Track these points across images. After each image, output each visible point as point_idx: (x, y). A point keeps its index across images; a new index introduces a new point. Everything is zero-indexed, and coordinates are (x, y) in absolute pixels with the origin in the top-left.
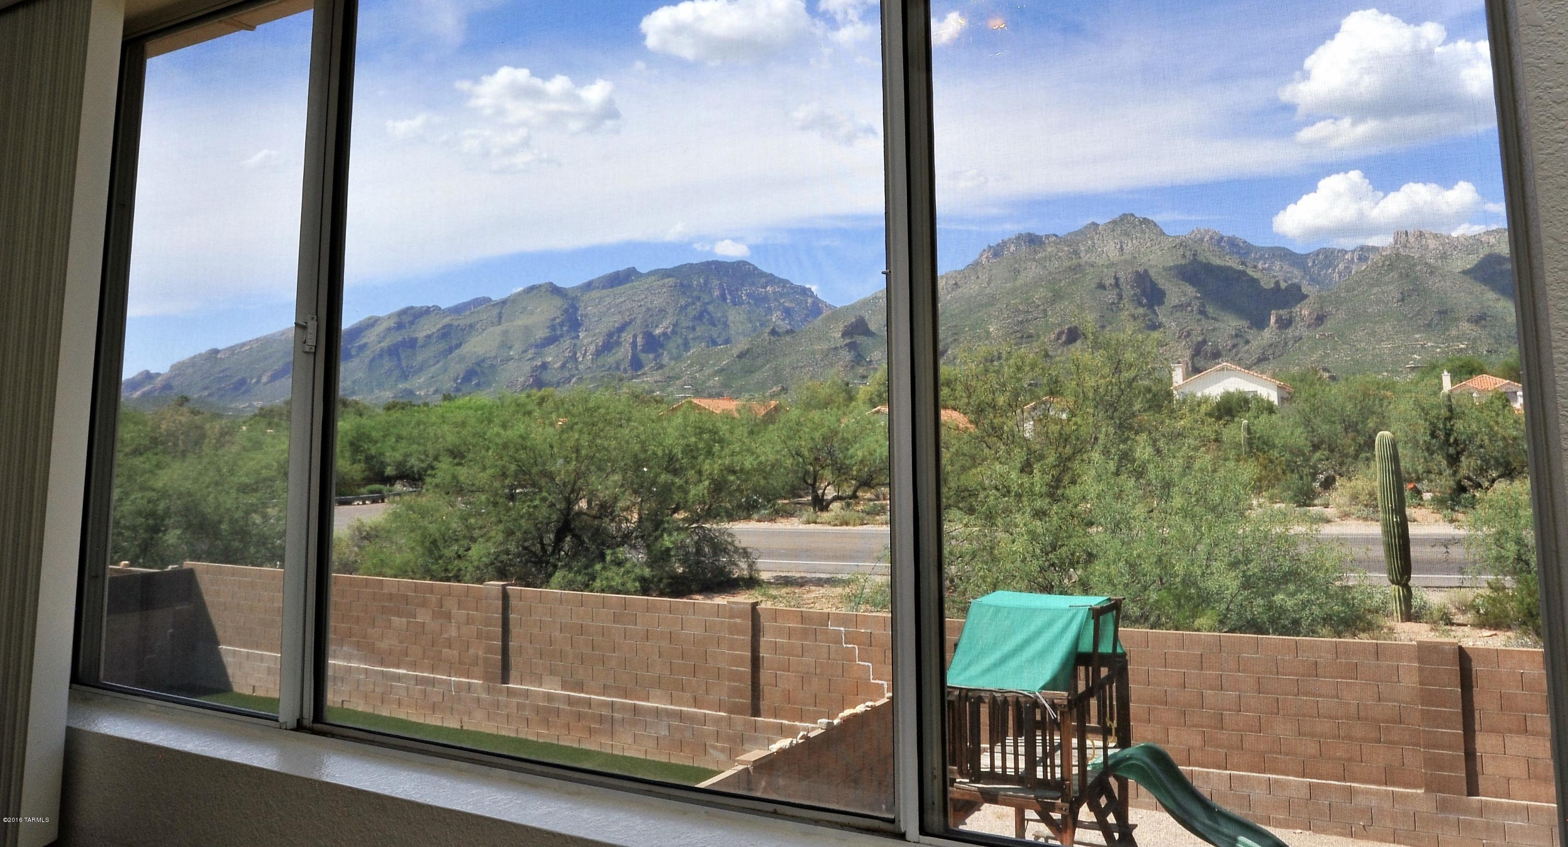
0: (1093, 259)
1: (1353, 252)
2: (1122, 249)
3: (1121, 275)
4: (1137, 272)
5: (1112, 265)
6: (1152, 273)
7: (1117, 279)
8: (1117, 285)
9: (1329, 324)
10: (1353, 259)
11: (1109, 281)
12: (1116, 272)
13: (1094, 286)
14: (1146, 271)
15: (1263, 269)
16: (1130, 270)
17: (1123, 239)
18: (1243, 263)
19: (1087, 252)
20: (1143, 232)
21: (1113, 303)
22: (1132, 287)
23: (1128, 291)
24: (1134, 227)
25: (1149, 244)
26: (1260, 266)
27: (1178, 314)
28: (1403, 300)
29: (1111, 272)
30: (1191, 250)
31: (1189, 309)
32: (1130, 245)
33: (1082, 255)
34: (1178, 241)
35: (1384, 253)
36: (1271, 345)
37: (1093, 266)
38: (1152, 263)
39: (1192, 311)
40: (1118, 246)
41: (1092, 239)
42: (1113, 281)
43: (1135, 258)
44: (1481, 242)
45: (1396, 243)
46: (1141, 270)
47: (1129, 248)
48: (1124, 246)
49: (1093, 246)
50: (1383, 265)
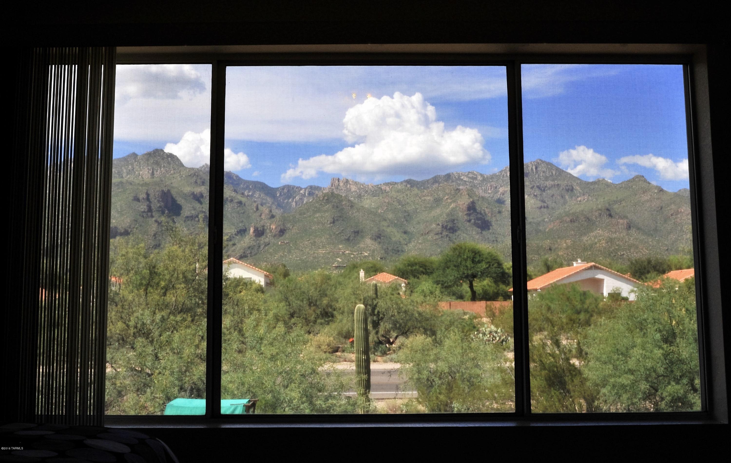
0: (132, 179)
1: (306, 189)
2: (153, 174)
3: (151, 192)
4: (163, 191)
5: (146, 184)
6: (174, 192)
7: (148, 195)
8: (148, 199)
9: (287, 235)
10: (305, 193)
11: (142, 196)
12: (147, 190)
13: (131, 198)
14: (169, 191)
15: (248, 196)
16: (158, 188)
17: (155, 167)
18: (235, 191)
19: (128, 174)
20: (169, 163)
21: (144, 212)
22: (159, 201)
23: (156, 204)
24: (163, 159)
25: (172, 172)
26: (246, 193)
27: (189, 222)
28: (334, 222)
29: (144, 189)
30: (201, 179)
31: (197, 219)
32: (159, 171)
33: (124, 175)
34: (192, 172)
35: (324, 192)
36: (249, 248)
37: (131, 184)
38: (174, 185)
39: (199, 221)
40: (150, 172)
41: (132, 164)
42: (144, 196)
43: (162, 181)
44: (382, 189)
45: (332, 186)
46: (165, 189)
47: (157, 174)
48: (155, 172)
49: (133, 170)
50: (323, 199)
